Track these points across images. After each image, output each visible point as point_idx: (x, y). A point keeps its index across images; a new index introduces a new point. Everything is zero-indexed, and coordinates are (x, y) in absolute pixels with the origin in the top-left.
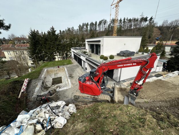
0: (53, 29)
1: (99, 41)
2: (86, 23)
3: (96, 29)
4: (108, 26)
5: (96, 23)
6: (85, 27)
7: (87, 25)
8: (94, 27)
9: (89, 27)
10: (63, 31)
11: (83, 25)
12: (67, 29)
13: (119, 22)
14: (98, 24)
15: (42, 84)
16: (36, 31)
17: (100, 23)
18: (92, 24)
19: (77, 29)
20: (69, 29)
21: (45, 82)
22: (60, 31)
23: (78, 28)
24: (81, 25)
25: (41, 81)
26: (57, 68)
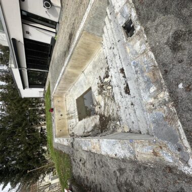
26: (55, 112)
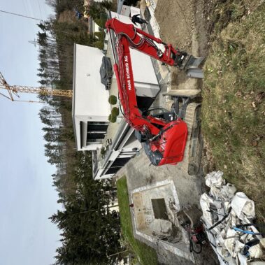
0: (54, 218)
1: (81, 123)
2: (46, 148)
3: (57, 130)
4: (52, 107)
5: (45, 129)
6: (53, 151)
7: (48, 147)
8: (53, 133)
9: (53, 144)
10: (60, 195)
11: (48, 154)
12: (56, 187)
13: (45, 85)
14: (48, 126)
15: (167, 242)
16: (57, 254)
17: (45, 121)
18: (47, 137)
19: (57, 166)
20: (56, 184)
21: (162, 234)
22: (59, 202)
23: (55, 165)
24: (48, 158)
25: (161, 242)
26: (135, 208)
